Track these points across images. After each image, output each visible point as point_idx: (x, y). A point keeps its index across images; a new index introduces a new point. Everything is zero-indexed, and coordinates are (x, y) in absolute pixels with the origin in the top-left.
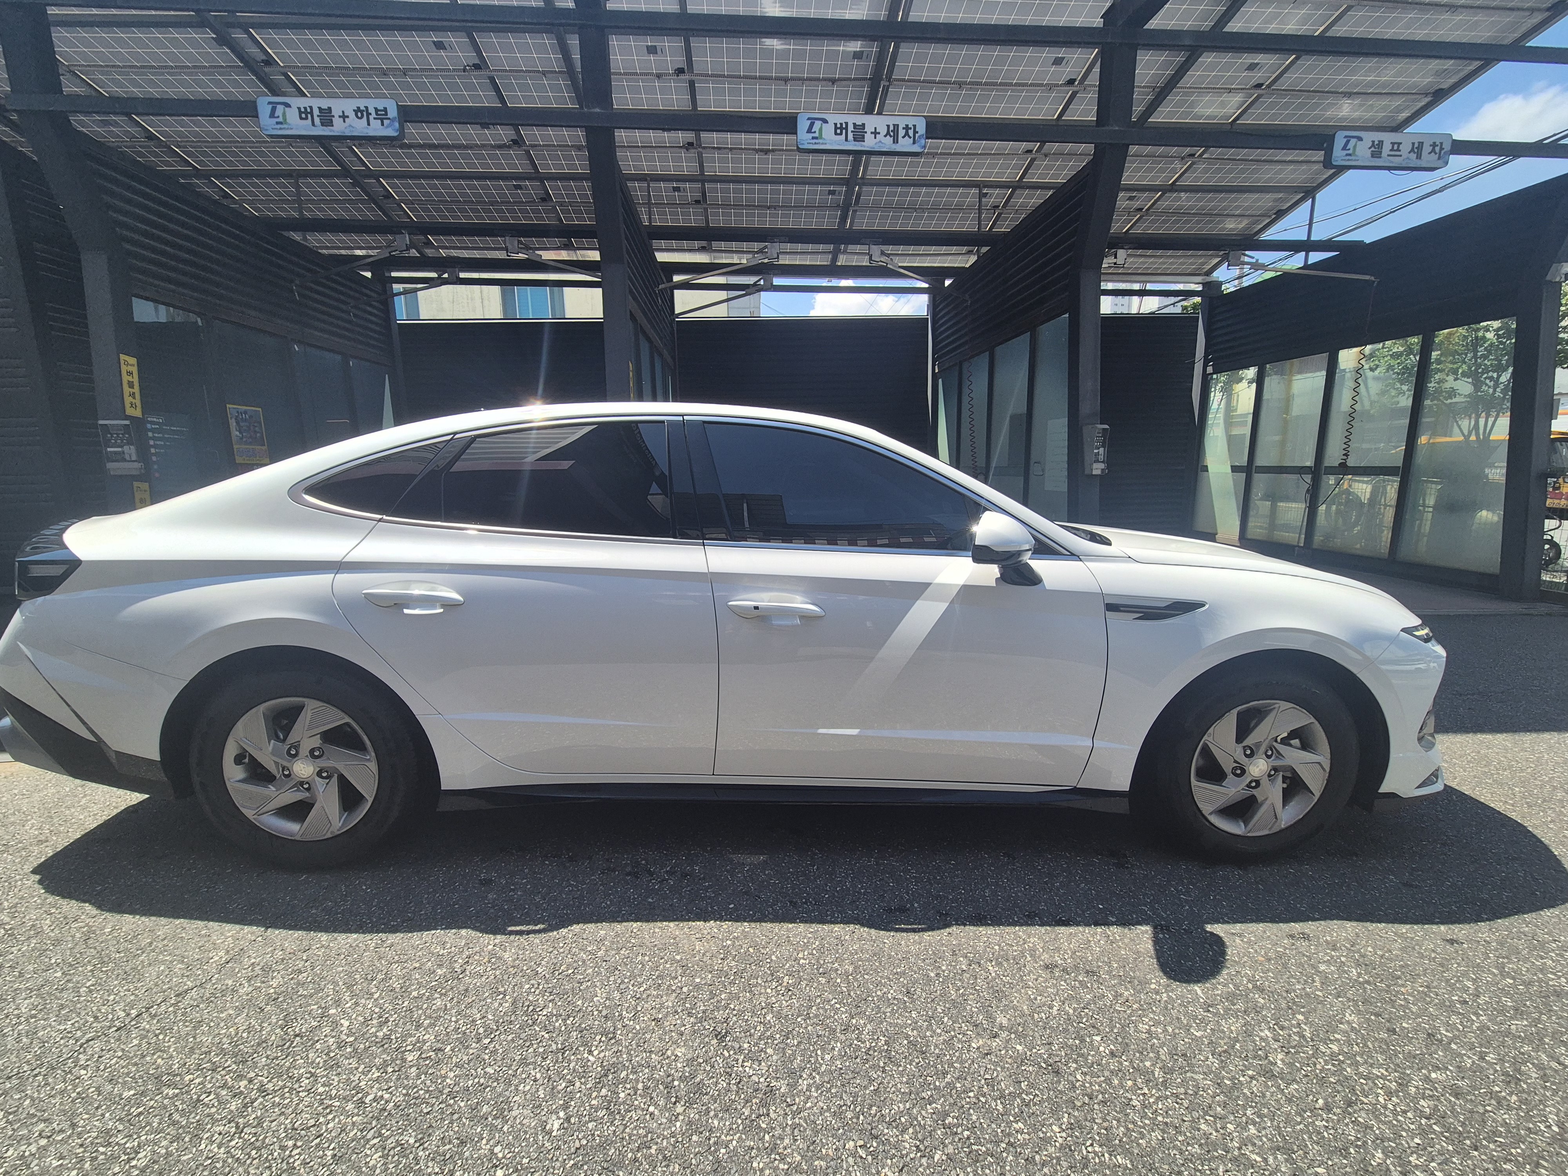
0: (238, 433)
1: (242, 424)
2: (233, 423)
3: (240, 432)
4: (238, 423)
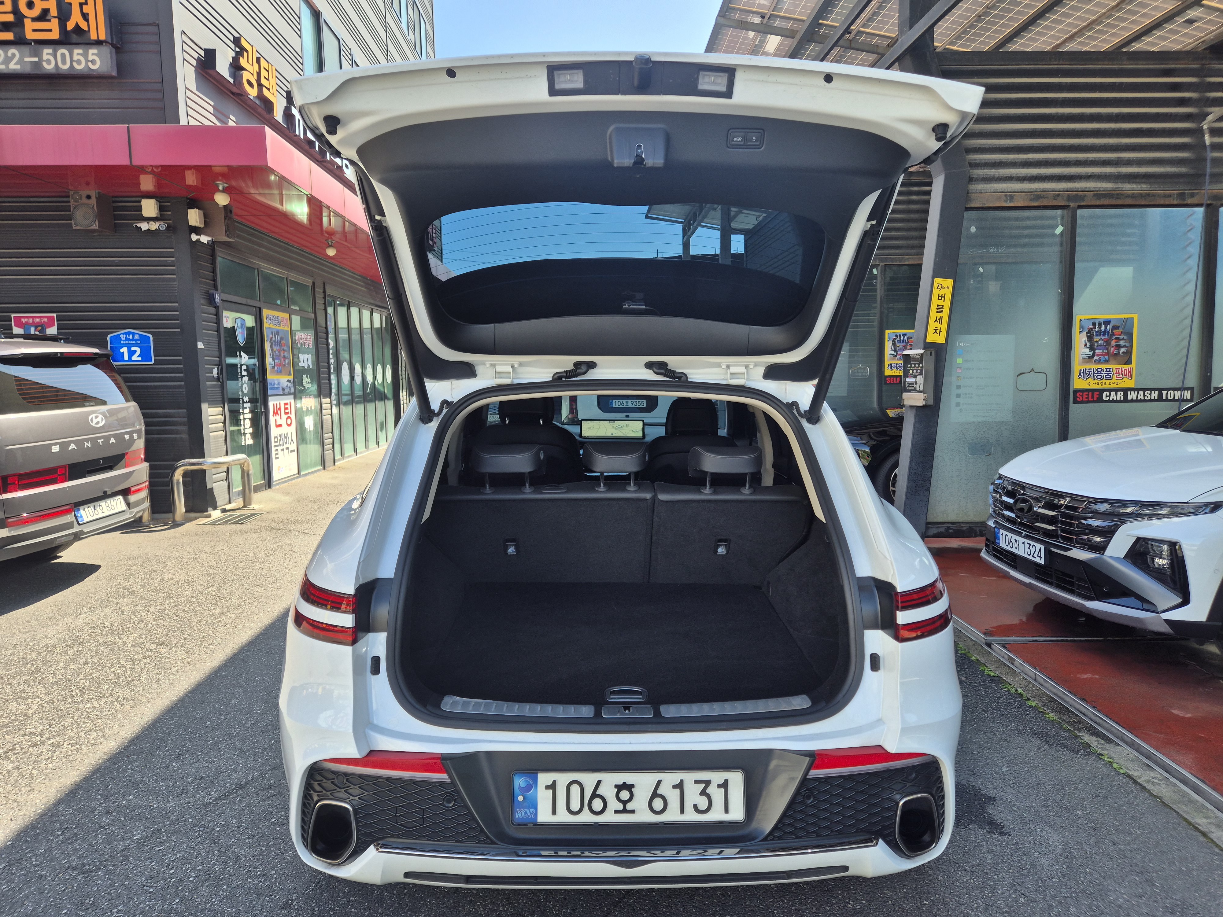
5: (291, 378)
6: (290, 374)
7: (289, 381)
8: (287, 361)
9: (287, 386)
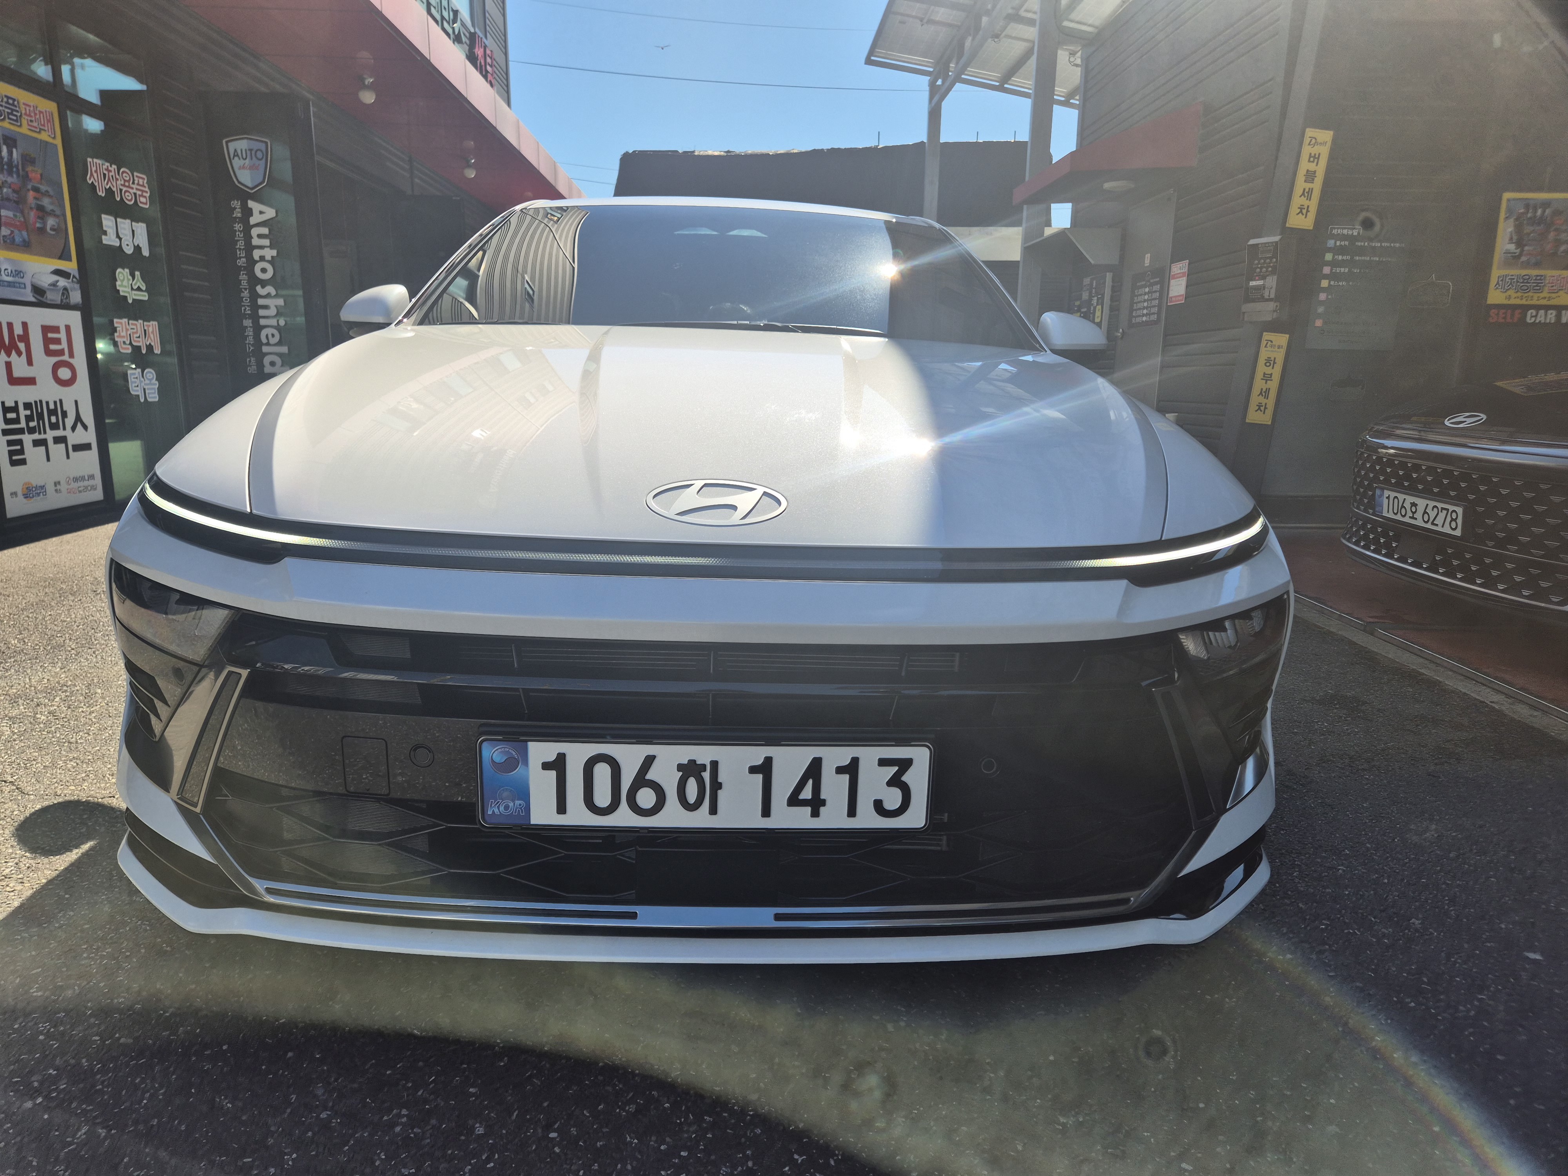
0: (1512, 247)
1: (1527, 229)
2: (1505, 229)
3: (1520, 244)
4: (1519, 228)
5: (71, 266)
6: (64, 255)
7: (58, 272)
8: (51, 222)
9: (54, 284)
